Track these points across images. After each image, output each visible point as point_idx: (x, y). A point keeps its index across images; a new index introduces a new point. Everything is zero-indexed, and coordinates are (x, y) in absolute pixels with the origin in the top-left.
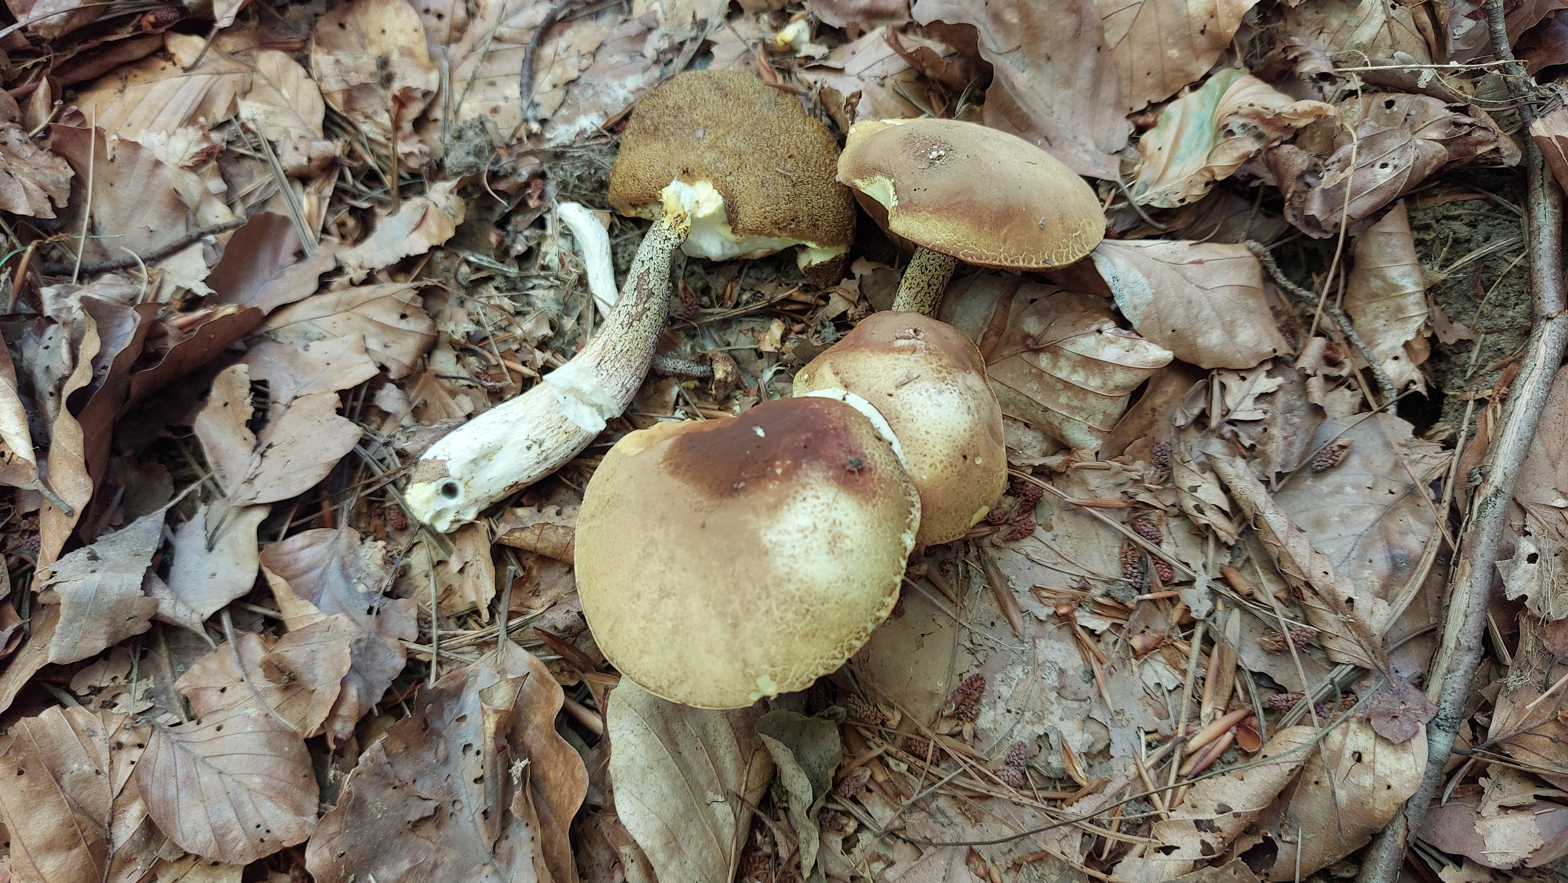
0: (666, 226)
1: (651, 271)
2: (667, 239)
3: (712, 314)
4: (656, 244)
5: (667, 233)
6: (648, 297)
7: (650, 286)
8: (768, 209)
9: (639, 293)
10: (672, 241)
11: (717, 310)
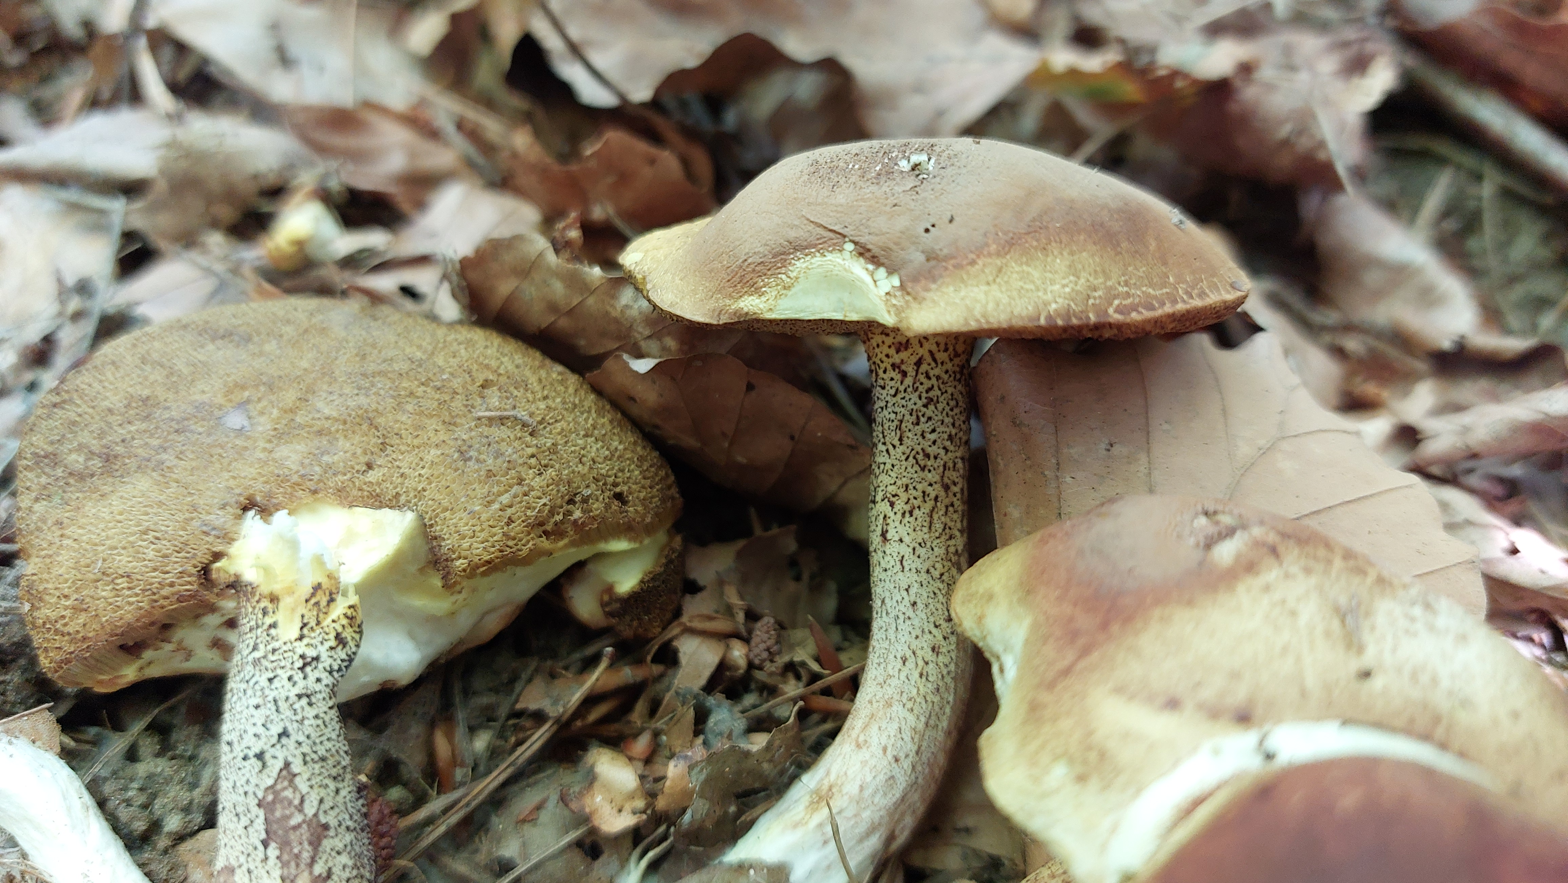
0: (289, 630)
1: (297, 766)
2: (307, 663)
3: (430, 821)
4: (283, 689)
5: (301, 648)
6: (316, 843)
7: (310, 810)
8: (505, 499)
9: (284, 845)
10: (326, 661)
11: (435, 805)
